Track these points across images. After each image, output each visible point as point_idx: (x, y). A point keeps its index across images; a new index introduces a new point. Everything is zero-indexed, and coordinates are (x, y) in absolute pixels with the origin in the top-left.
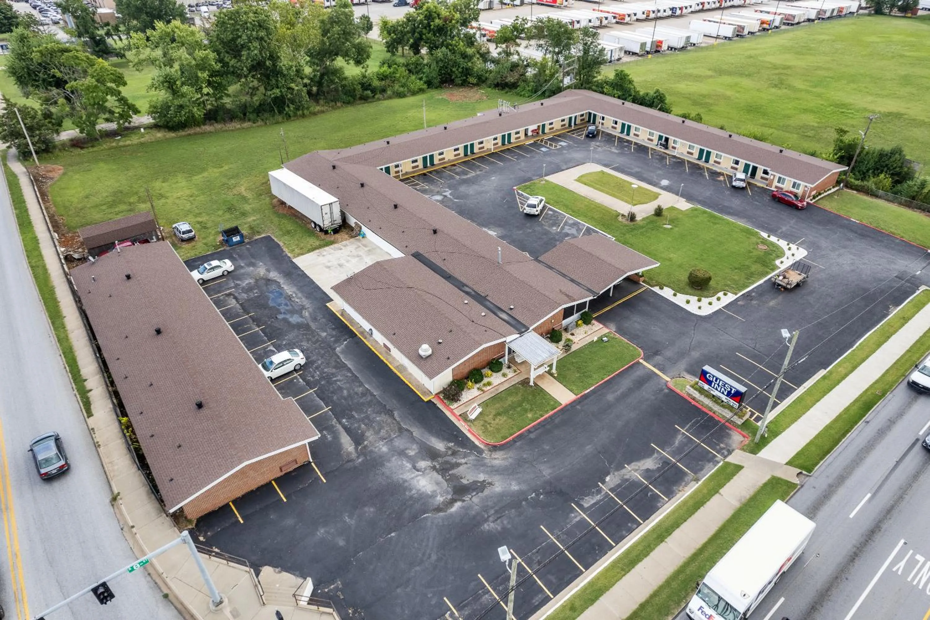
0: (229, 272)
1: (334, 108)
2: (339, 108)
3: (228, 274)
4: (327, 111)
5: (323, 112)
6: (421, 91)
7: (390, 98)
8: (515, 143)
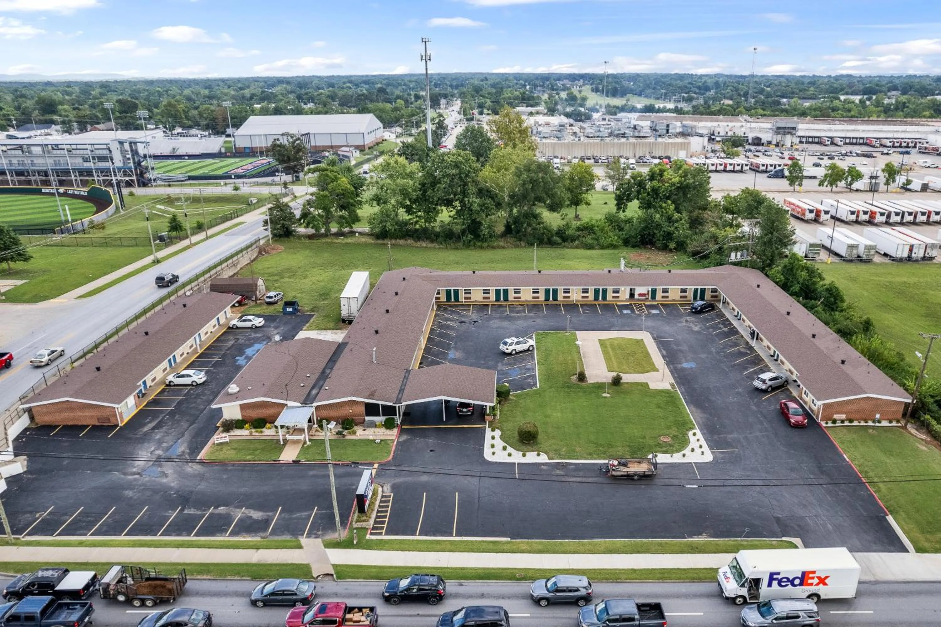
0: (256, 327)
1: (517, 246)
2: (522, 247)
3: (256, 329)
4: (508, 247)
5: (504, 247)
6: (612, 246)
7: (577, 247)
8: (610, 301)
